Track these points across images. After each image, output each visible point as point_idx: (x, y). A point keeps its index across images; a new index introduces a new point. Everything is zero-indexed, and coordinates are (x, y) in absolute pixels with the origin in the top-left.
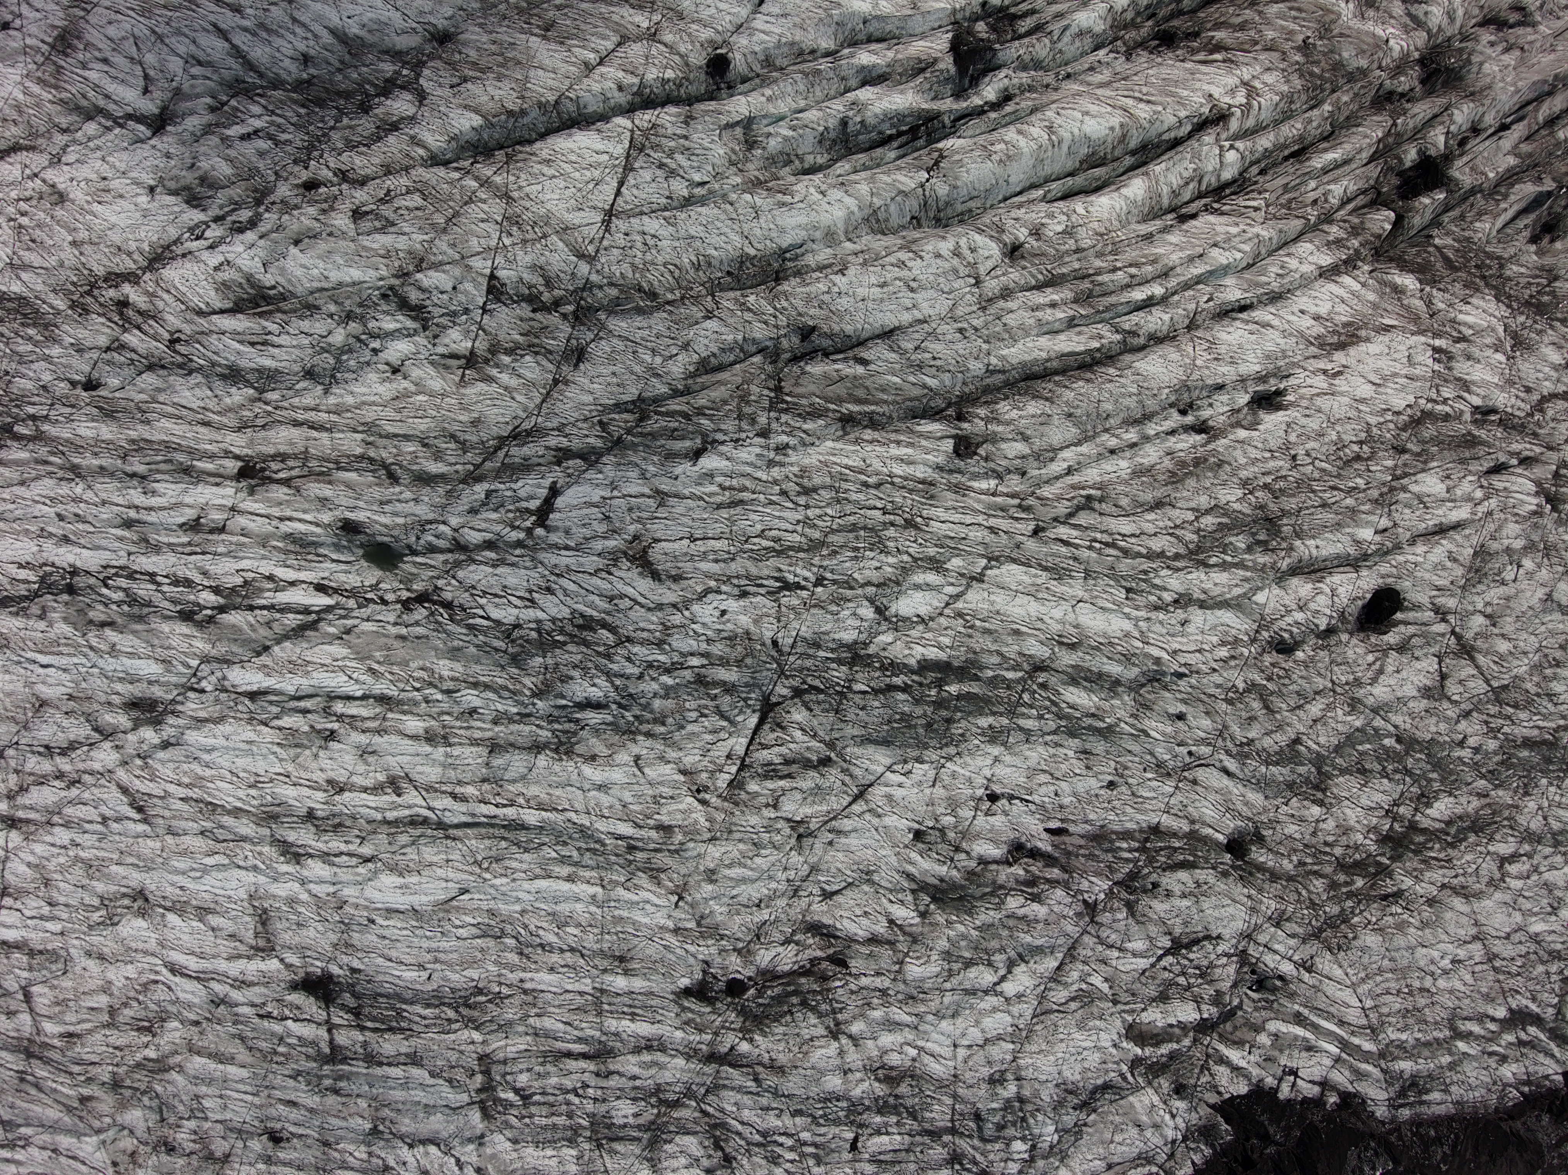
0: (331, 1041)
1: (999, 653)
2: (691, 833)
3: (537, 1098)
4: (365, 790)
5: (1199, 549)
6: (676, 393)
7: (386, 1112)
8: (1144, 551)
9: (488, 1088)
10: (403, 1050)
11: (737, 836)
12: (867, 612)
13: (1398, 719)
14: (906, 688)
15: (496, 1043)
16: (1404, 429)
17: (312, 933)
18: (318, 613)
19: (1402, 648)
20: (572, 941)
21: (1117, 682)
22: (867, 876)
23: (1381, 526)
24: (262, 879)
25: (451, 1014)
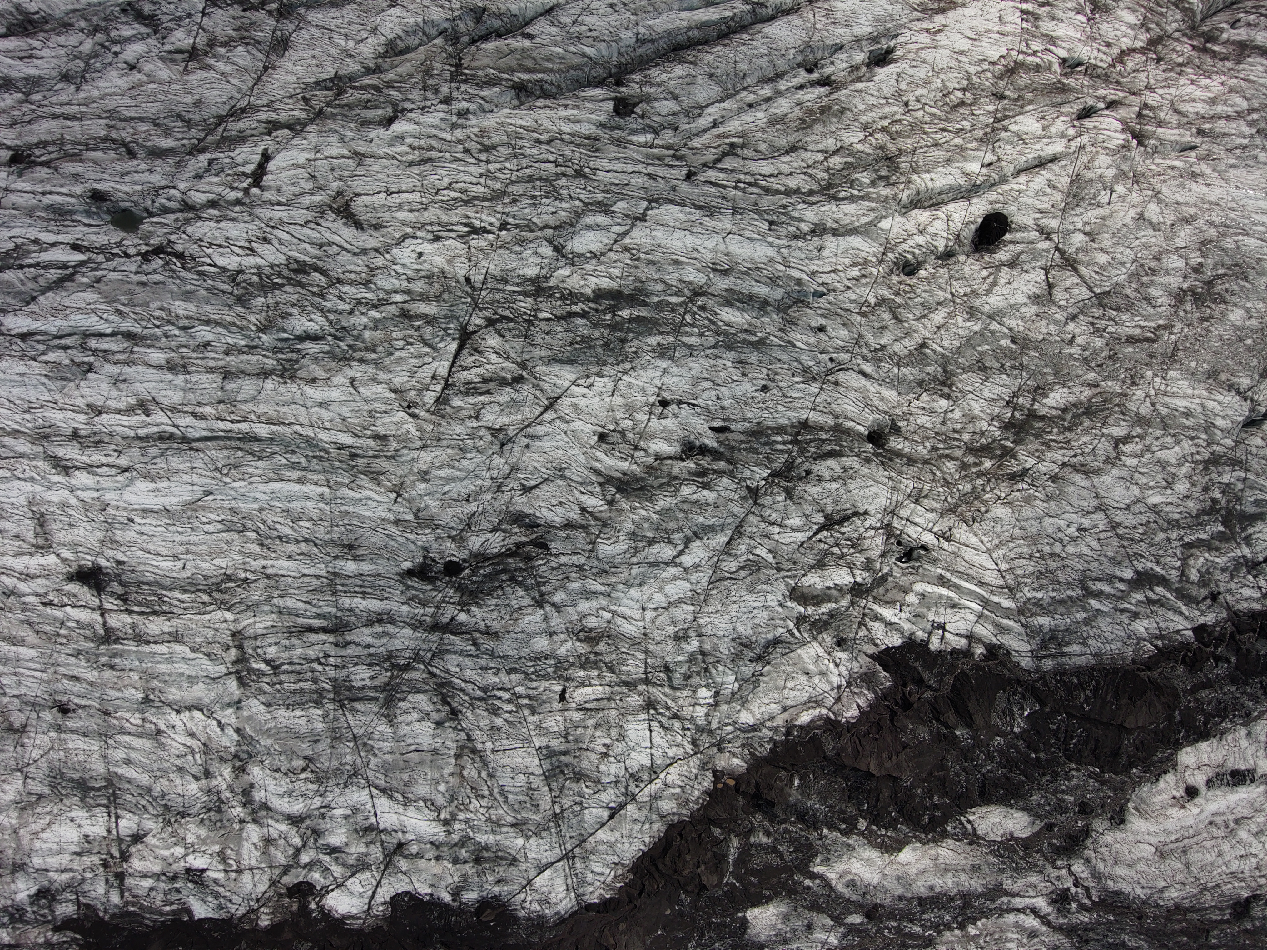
0: (105, 624)
1: (663, 281)
2: (405, 441)
3: (285, 667)
4: (119, 412)
5: (830, 186)
6: (368, 71)
7: (155, 683)
8: (782, 189)
9: (242, 660)
10: (166, 629)
11: (445, 443)
12: (547, 251)
13: (1012, 323)
14: (584, 315)
15: (246, 621)
16: (1001, 78)
17: (82, 532)
18: (74, 267)
19: (1013, 264)
20: (305, 532)
21: (766, 303)
22: (560, 472)
23: (987, 161)
24: (38, 488)
25: (205, 598)
